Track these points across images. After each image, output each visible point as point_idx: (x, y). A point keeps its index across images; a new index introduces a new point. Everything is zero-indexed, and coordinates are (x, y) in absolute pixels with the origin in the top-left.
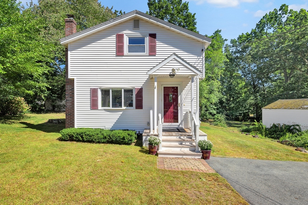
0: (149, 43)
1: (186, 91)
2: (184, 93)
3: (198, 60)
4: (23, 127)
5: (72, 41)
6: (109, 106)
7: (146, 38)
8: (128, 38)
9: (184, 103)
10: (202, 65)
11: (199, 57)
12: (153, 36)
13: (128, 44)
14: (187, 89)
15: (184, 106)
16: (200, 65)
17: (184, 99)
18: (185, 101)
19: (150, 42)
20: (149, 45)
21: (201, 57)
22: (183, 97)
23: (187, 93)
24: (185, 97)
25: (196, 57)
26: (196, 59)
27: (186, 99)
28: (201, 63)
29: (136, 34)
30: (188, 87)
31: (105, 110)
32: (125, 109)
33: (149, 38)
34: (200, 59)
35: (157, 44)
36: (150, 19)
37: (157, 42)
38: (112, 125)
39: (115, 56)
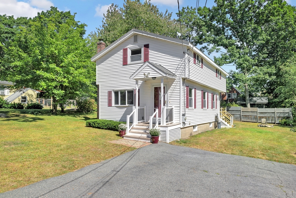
0: (144, 53)
1: (171, 90)
2: (169, 92)
3: (181, 62)
4: (83, 120)
5: (98, 58)
6: (118, 104)
7: (142, 49)
8: (130, 50)
9: (169, 100)
10: (184, 66)
11: (182, 59)
12: (147, 46)
13: (130, 55)
14: (172, 88)
15: (170, 103)
16: (183, 66)
17: (169, 97)
18: (170, 99)
19: (145, 51)
20: (144, 54)
21: (184, 59)
22: (169, 95)
23: (172, 92)
24: (170, 95)
25: (180, 59)
26: (179, 61)
27: (171, 97)
28: (184, 64)
29: (135, 47)
30: (173, 86)
31: (116, 107)
32: (128, 106)
33: (144, 48)
34: (183, 61)
35: (149, 52)
36: (143, 33)
37: (149, 50)
38: (120, 118)
39: (122, 65)
